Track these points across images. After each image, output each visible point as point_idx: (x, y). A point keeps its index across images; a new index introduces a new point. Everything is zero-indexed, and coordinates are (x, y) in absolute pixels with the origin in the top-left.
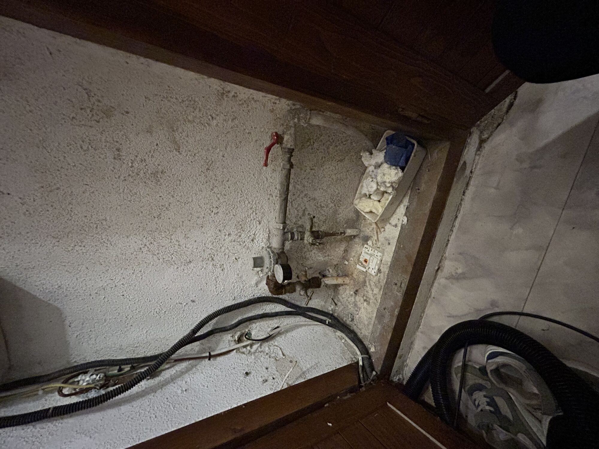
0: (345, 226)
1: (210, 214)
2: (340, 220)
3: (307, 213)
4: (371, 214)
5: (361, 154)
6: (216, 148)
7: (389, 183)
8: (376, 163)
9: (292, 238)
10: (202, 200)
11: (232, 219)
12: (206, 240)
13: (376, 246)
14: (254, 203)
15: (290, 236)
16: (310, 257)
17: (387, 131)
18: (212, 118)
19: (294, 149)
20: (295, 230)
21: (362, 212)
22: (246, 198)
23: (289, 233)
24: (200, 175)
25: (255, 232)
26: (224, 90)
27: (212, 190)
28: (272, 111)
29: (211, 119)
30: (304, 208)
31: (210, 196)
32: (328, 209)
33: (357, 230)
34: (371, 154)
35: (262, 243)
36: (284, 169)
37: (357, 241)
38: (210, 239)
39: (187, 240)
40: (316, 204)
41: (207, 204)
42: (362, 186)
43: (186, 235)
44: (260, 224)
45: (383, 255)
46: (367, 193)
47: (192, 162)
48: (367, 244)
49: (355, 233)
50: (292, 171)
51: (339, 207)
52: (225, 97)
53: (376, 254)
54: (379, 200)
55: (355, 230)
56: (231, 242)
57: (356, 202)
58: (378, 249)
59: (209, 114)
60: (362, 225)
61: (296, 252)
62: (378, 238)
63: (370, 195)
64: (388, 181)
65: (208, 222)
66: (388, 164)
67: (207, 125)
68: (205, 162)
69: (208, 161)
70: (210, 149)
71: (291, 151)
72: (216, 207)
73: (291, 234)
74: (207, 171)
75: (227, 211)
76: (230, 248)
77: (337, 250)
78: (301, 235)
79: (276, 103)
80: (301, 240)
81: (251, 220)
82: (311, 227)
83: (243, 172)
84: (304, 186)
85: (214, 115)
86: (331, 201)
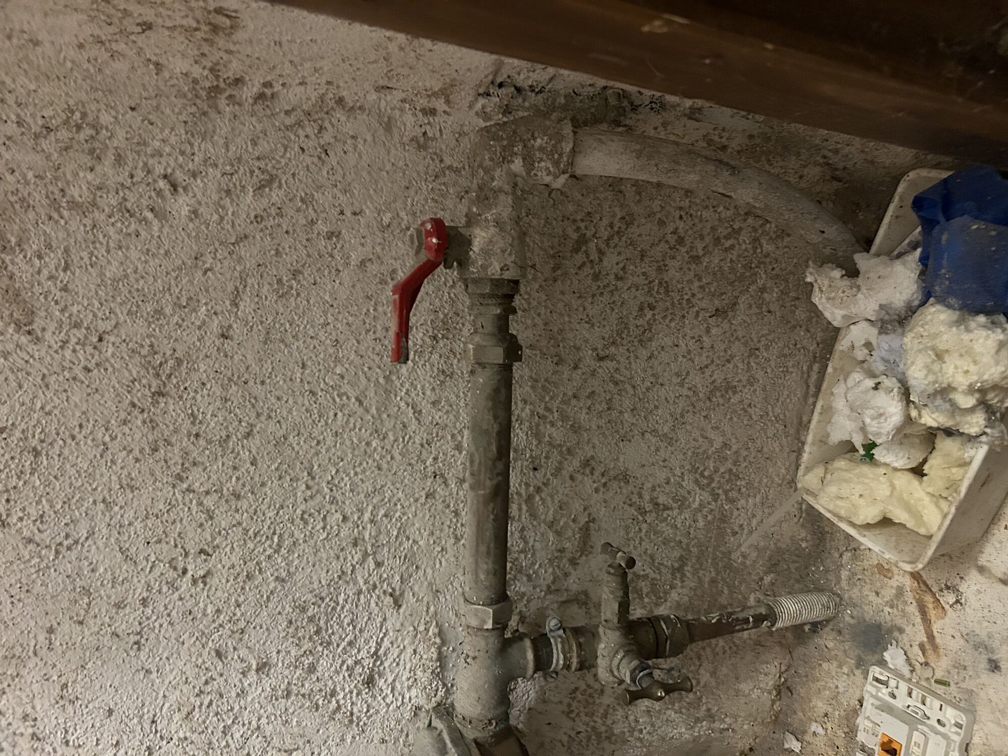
0: (768, 579)
1: (171, 585)
2: (744, 556)
3: (597, 541)
4: (887, 530)
5: (809, 279)
6: (192, 304)
7: (971, 390)
8: (881, 307)
9: (542, 664)
10: (138, 525)
11: (275, 599)
12: (160, 701)
13: (928, 673)
14: (367, 516)
15: (530, 656)
16: (632, 730)
17: (912, 175)
18: (174, 187)
19: (516, 282)
20: (552, 623)
21: (844, 526)
22: (333, 501)
23: (527, 643)
24: (125, 422)
25: (379, 645)
26: (217, 77)
27: (179, 478)
28: (422, 143)
29: (167, 194)
30: (583, 520)
31: (171, 506)
32: (687, 514)
33: (824, 599)
34: (852, 272)
35: (414, 692)
36: (482, 365)
37: (831, 645)
38: (173, 697)
39: (70, 709)
40: (635, 498)
41: (159, 541)
42: (828, 411)
43: (65, 686)
44: (397, 605)
45: (973, 721)
46: (858, 441)
47: (87, 370)
48: (882, 663)
49: (817, 614)
50: (519, 370)
51: (732, 501)
52: (222, 102)
53: (934, 715)
54: (914, 465)
55: (813, 598)
56: (273, 697)
57: (809, 479)
58: (940, 689)
59: (159, 170)
60: (844, 574)
61: (568, 714)
62: (931, 637)
63: (870, 447)
64: (962, 382)
65: (165, 621)
66: (949, 306)
67: (150, 215)
68: (147, 366)
69: (158, 359)
70: (168, 310)
71: (506, 290)
72: (202, 551)
73: (534, 642)
74: (155, 403)
75: (251, 565)
76: (269, 729)
77: (745, 687)
78: (580, 646)
79: (433, 112)
80: (582, 666)
81: (360, 592)
82: (624, 607)
83: (312, 393)
84: (576, 428)
85: (179, 176)
86: (697, 482)
